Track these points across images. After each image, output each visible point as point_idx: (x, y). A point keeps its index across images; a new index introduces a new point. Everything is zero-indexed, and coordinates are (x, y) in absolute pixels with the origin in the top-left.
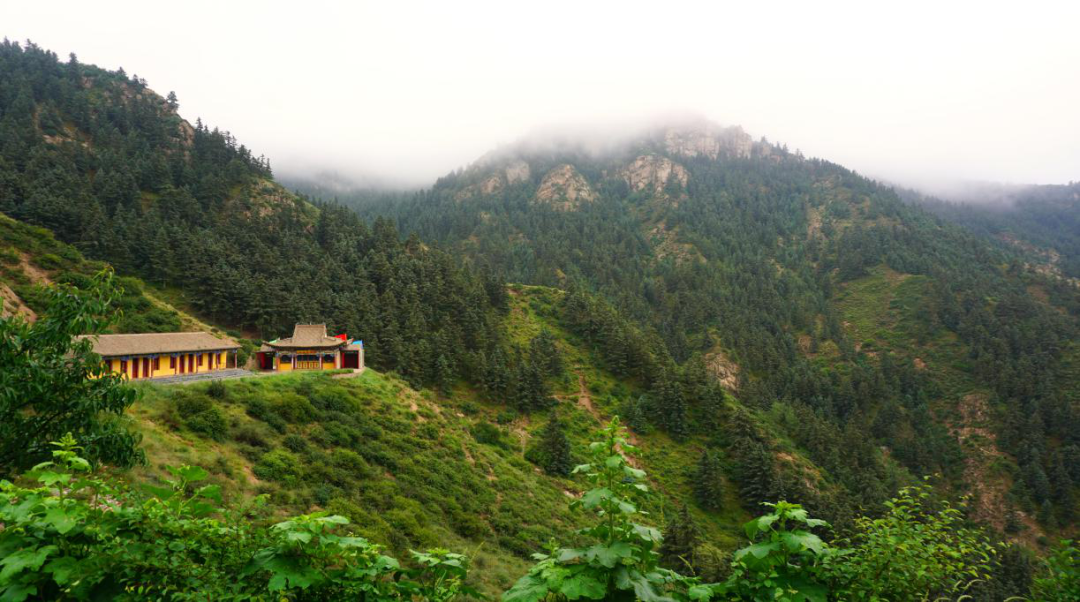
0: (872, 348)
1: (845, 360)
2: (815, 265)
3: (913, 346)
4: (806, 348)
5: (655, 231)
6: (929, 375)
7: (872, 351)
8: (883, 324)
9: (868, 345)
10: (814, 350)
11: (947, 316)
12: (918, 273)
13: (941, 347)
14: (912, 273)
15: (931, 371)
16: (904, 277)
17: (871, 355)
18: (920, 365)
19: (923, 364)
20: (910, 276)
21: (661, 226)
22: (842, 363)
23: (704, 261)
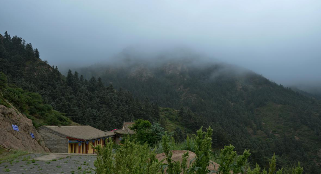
0: (276, 132)
1: (269, 137)
2: (243, 102)
3: (292, 131)
4: (251, 133)
5: (179, 89)
6: (302, 142)
7: (277, 134)
8: (278, 123)
9: (274, 131)
10: (255, 133)
11: (302, 120)
12: (285, 104)
13: (303, 131)
14: (283, 104)
15: (302, 141)
16: (280, 106)
17: (277, 135)
18: (297, 138)
19: (298, 138)
20: (282, 105)
21: (182, 87)
22: (268, 139)
23: (203, 100)
